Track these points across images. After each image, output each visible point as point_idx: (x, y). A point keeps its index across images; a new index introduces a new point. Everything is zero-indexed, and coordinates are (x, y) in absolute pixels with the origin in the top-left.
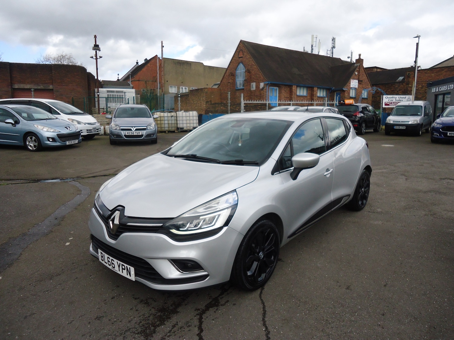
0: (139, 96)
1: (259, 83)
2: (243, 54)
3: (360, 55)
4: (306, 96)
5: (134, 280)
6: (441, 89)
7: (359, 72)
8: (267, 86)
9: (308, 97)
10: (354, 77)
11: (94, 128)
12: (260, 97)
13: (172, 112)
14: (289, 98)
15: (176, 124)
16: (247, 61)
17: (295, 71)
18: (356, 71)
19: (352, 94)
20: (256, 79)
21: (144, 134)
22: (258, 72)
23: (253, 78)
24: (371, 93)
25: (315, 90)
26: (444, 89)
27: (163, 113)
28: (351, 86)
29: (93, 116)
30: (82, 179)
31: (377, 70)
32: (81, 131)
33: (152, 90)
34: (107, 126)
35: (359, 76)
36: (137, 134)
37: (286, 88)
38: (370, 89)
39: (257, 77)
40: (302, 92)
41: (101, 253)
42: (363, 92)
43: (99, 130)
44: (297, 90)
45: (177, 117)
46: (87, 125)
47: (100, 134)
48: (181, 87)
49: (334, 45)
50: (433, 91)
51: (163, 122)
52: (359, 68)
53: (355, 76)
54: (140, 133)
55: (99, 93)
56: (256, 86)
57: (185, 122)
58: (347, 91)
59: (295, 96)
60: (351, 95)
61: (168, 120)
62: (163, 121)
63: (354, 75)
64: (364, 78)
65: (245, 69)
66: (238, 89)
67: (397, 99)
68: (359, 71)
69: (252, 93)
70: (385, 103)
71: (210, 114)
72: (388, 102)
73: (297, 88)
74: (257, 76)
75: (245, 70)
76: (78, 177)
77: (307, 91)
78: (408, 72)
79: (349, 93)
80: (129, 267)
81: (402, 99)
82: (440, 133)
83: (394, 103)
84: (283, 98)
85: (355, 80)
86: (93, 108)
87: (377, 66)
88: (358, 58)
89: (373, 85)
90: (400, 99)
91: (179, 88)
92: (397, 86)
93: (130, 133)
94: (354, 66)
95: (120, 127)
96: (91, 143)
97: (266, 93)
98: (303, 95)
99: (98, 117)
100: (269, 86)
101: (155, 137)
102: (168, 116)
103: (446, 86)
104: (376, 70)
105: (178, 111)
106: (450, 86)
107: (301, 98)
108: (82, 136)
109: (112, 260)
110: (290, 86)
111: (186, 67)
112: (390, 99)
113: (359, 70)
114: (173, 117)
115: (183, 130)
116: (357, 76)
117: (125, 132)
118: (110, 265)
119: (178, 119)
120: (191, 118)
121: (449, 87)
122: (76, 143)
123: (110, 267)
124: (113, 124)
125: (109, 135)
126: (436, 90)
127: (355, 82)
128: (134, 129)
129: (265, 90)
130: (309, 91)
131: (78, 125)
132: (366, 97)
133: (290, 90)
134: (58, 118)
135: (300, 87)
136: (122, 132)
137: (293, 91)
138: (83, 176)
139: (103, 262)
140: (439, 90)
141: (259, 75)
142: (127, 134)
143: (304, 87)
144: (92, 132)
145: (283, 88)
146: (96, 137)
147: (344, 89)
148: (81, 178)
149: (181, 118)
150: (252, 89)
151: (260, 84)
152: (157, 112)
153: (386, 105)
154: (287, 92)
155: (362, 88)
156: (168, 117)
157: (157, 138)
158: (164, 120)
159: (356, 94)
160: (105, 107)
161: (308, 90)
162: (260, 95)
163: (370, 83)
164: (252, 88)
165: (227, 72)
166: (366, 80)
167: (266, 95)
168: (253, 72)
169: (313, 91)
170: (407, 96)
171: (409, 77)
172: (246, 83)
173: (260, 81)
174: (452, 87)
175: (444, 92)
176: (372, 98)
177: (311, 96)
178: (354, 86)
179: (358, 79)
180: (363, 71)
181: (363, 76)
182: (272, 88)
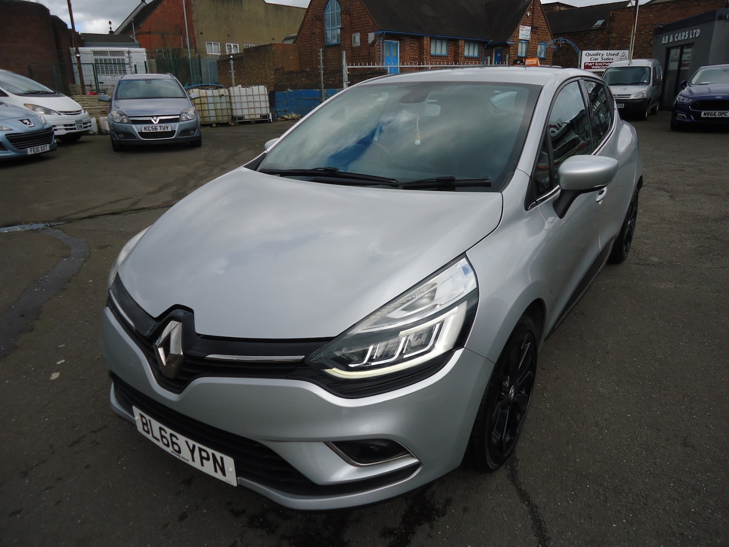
0: (153, 61)
1: (365, 34)
4: (447, 55)
5: (235, 485)
6: (677, 37)
7: (533, 13)
8: (381, 39)
9: (449, 58)
10: (525, 20)
11: (78, 122)
12: (369, 58)
13: (221, 88)
14: (418, 59)
15: (229, 110)
17: (427, 10)
18: (529, 10)
19: (522, 50)
20: (361, 26)
21: (176, 130)
22: (364, 12)
23: (356, 25)
24: (552, 48)
25: (460, 45)
26: (683, 38)
27: (205, 90)
28: (520, 38)
29: (73, 99)
30: (68, 222)
31: (560, 9)
32: (54, 128)
33: (175, 50)
34: (102, 118)
35: (533, 18)
36: (162, 130)
37: (412, 42)
38: (551, 42)
39: (363, 23)
40: (439, 49)
41: (142, 416)
42: (539, 47)
43: (88, 124)
44: (430, 45)
45: (230, 97)
46: (63, 115)
47: (91, 132)
48: (227, 44)
50: (663, 42)
51: (205, 107)
52: (534, 4)
53: (527, 19)
54: (170, 127)
55: (79, 53)
56: (361, 39)
57: (245, 105)
58: (513, 47)
59: (428, 57)
60: (519, 53)
61: (214, 103)
62: (206, 105)
63: (524, 18)
64: (541, 22)
65: (341, 8)
66: (328, 44)
67: (605, 57)
68: (533, 10)
69: (354, 51)
70: (585, 63)
71: (289, 90)
72: (589, 63)
73: (430, 42)
74: (362, 21)
75: (340, 10)
76: (59, 219)
77: (447, 47)
78: (612, 10)
79: (516, 50)
80: (218, 455)
81: (612, 57)
82: (688, 113)
83: (600, 64)
84: (408, 60)
85: (526, 26)
86: (70, 85)
89: (555, 35)
90: (610, 57)
91: (223, 46)
92: (592, 37)
93: (150, 129)
95: (129, 117)
96: (76, 150)
97: (380, 51)
98: (435, 54)
99: (84, 101)
100: (383, 39)
101: (198, 135)
102: (215, 95)
103: (687, 32)
104: (558, 8)
105: (231, 86)
106: (695, 31)
107: (438, 60)
108: (57, 137)
109: (171, 435)
110: (420, 39)
111: (233, 6)
112: (592, 56)
113: (534, 8)
114: (223, 97)
115: (244, 121)
116: (531, 20)
117: (139, 126)
118: (168, 445)
119: (233, 101)
120: (256, 98)
121: (692, 34)
122: (46, 150)
123: (169, 450)
124: (114, 113)
125: (110, 134)
126: (669, 39)
127: (527, 30)
128: (155, 121)
129: (377, 45)
130: (451, 46)
131: (47, 117)
132: (543, 56)
133: (419, 45)
134: (3, 103)
135: (437, 39)
136: (134, 126)
137: (424, 48)
138: (69, 217)
139: (149, 436)
140: (674, 40)
141: (365, 19)
142: (143, 131)
143: (442, 40)
144: (75, 129)
145: (407, 42)
146: (83, 138)
147: (508, 43)
148: (65, 220)
149: (237, 99)
150: (354, 45)
151: (368, 35)
152: (192, 88)
153: (586, 67)
154: (414, 49)
155: (537, 40)
156: (213, 96)
157: (200, 135)
158: (208, 104)
159: (528, 51)
160: (93, 83)
161: (449, 45)
162: (370, 55)
163: (550, 32)
164: (355, 42)
165: (309, 14)
166: (545, 26)
167: (378, 56)
168: (356, 14)
169: (457, 46)
170: (621, 52)
171: (613, 20)
172: (343, 33)
173: (368, 31)
174: (697, 33)
175: (683, 43)
176: (553, 57)
177: (454, 56)
178: (524, 37)
179: (531, 25)
180: (540, 12)
181: (540, 18)
182: (390, 43)
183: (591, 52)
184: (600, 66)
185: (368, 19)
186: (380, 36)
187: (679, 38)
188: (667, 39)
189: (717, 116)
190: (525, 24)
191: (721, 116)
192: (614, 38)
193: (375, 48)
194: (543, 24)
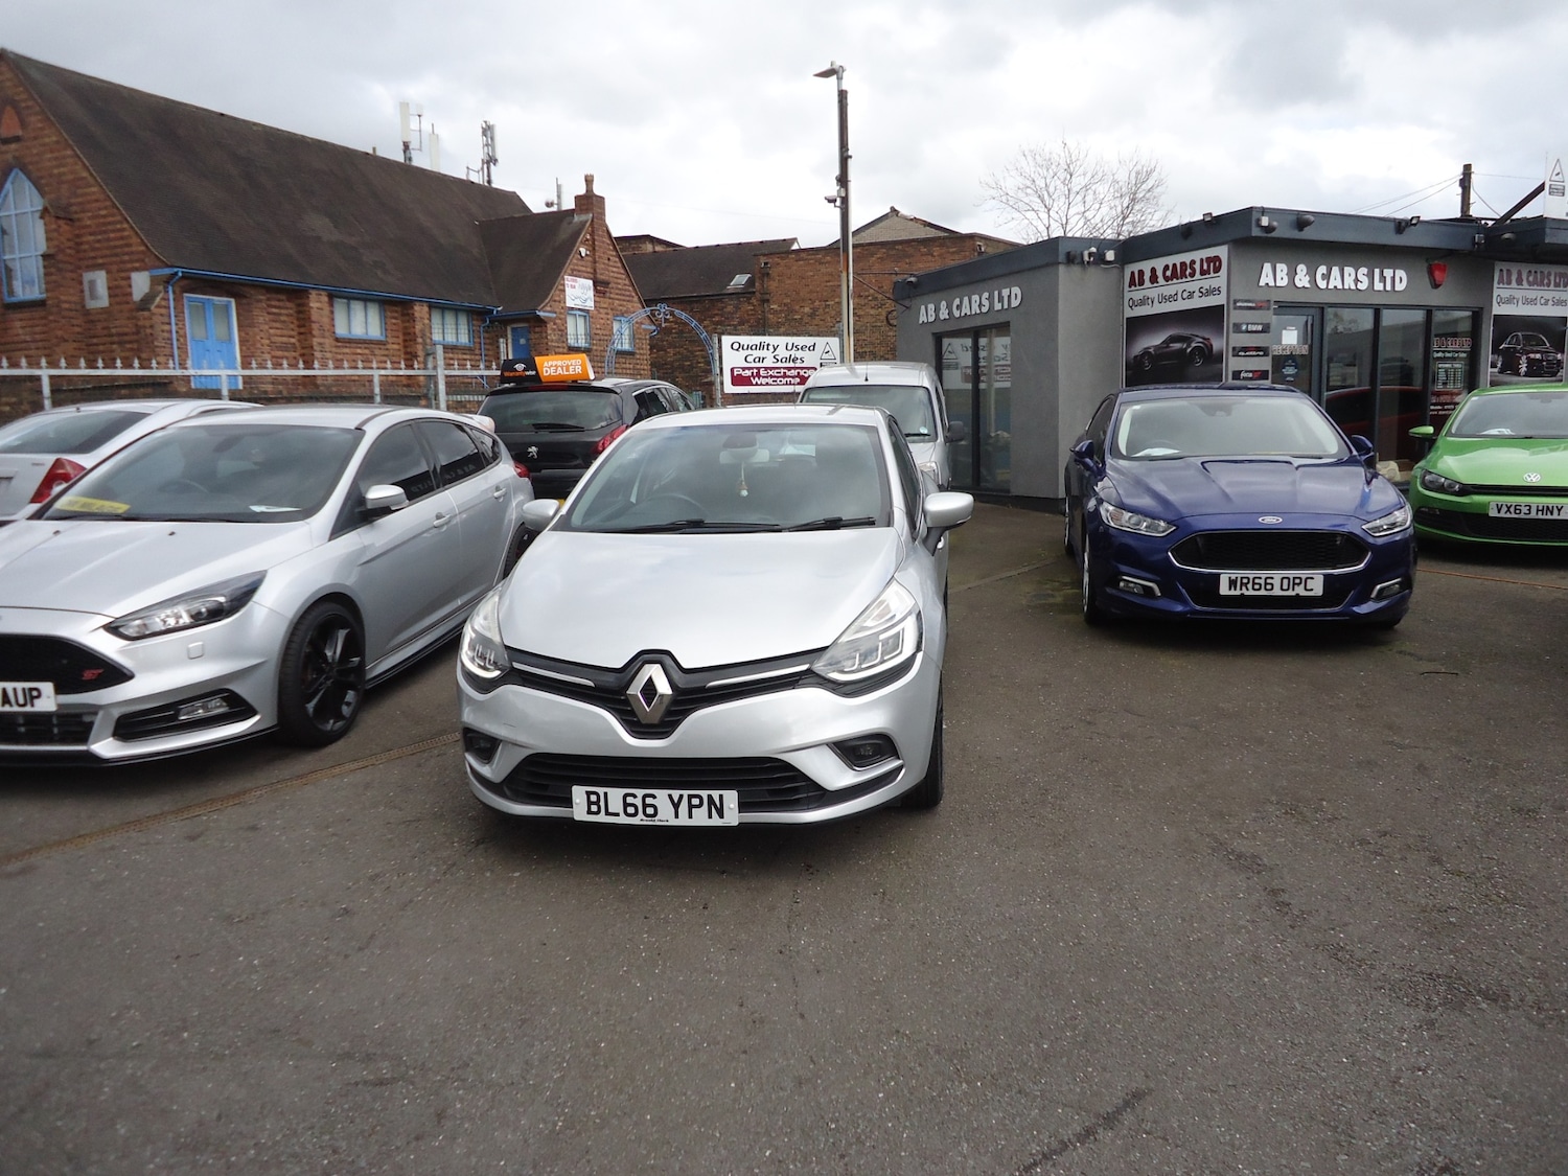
1: (123, 275)
2: (23, 124)
3: (589, 180)
4: (383, 338)
6: (959, 307)
7: (594, 249)
8: (170, 288)
9: (389, 346)
10: (577, 265)
12: (137, 341)
14: (300, 351)
16: (50, 160)
17: (318, 224)
18: (582, 243)
19: (576, 332)
20: (108, 252)
22: (113, 215)
23: (94, 249)
24: (645, 330)
25: (417, 314)
26: (975, 309)
28: (569, 303)
31: (653, 248)
35: (594, 262)
37: (275, 303)
38: (641, 313)
39: (112, 244)
40: (359, 323)
42: (616, 326)
44: (332, 312)
49: (493, 150)
50: (923, 318)
52: (593, 231)
53: (580, 263)
56: (109, 288)
58: (555, 323)
59: (328, 342)
60: (571, 342)
63: (573, 260)
64: (614, 271)
65: (44, 199)
66: (13, 300)
67: (782, 353)
68: (594, 244)
69: (92, 321)
70: (732, 370)
72: (744, 369)
73: (331, 305)
74: (108, 240)
75: (40, 207)
77: (384, 318)
78: (765, 255)
79: (563, 332)
81: (799, 354)
82: (1167, 577)
83: (771, 373)
84: (266, 349)
85: (580, 277)
87: (652, 235)
88: (582, 191)
89: (648, 300)
90: (794, 354)
94: (570, 223)
97: (170, 324)
98: (365, 337)
100: (178, 290)
103: (986, 295)
104: (649, 248)
106: (1006, 293)
107: (359, 351)
110: (297, 295)
112: (750, 352)
113: (594, 240)
116: (589, 264)
121: (1001, 299)
126: (937, 310)
127: (583, 287)
129: (158, 307)
130: (396, 318)
132: (626, 347)
133: (299, 312)
135: (347, 298)
137: (314, 318)
140: (937, 315)
141: (119, 234)
143: (366, 300)
145: (260, 301)
147: (541, 314)
150: (91, 304)
151: (129, 278)
153: (737, 380)
154: (284, 322)
155: (609, 311)
159: (590, 336)
161: (389, 314)
162: (138, 333)
163: (637, 294)
164: (92, 297)
166: (623, 281)
167: (166, 335)
168: (89, 218)
169: (409, 318)
170: (820, 341)
171: (768, 274)
172: (53, 270)
173: (129, 266)
174: (1013, 296)
175: (979, 322)
176: (651, 349)
177: (405, 341)
178: (578, 302)
179: (592, 276)
180: (609, 250)
181: (611, 263)
182: (203, 302)
183: (746, 340)
184: (771, 376)
185: (126, 233)
186: (168, 282)
187: (966, 310)
188: (931, 312)
189: (1277, 592)
190: (576, 273)
191: (1290, 593)
192: (775, 312)
193: (154, 314)
194: (619, 276)
